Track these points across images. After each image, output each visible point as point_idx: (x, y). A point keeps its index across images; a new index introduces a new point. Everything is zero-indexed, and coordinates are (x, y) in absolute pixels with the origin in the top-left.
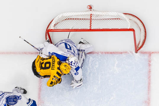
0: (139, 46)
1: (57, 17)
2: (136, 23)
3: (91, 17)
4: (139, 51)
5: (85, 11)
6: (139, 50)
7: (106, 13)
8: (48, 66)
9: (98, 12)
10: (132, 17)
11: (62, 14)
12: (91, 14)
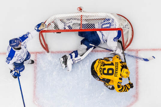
0: (127, 44)
1: (50, 18)
3: (82, 18)
5: (76, 13)
6: (127, 47)
7: (95, 14)
9: (88, 13)
11: (54, 16)
12: (82, 15)
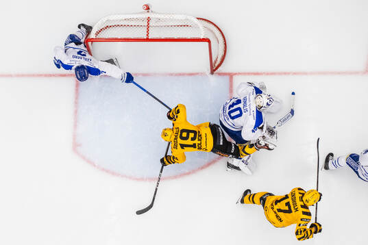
0: (216, 65)
2: (212, 31)
4: (216, 71)
6: (216, 69)
8: (186, 136)
9: (158, 15)
10: (206, 23)
12: (149, 18)
